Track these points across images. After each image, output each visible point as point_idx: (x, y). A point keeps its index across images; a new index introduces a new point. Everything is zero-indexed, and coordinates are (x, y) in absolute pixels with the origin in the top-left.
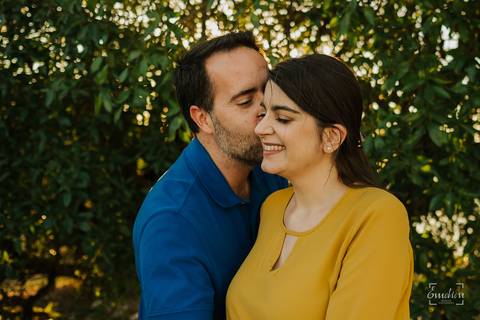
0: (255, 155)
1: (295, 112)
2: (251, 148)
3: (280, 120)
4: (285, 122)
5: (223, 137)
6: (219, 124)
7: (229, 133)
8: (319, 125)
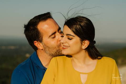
0: (59, 53)
1: (73, 36)
2: (57, 51)
3: (69, 39)
4: (70, 39)
5: (47, 49)
6: (45, 45)
7: (49, 48)
8: (81, 40)
